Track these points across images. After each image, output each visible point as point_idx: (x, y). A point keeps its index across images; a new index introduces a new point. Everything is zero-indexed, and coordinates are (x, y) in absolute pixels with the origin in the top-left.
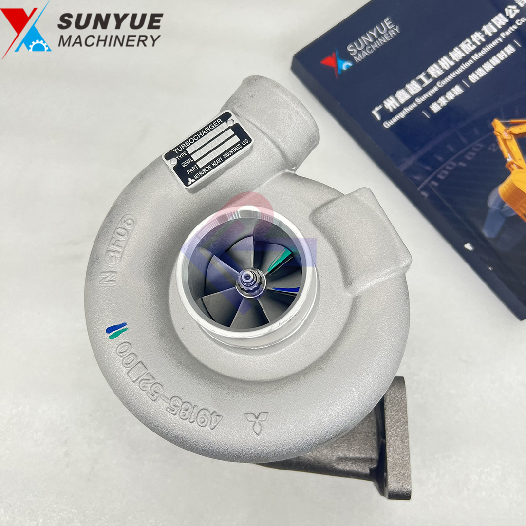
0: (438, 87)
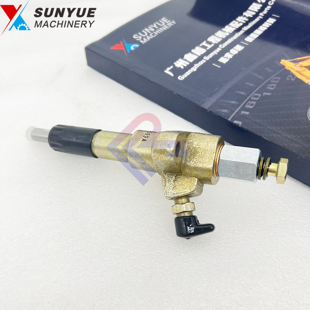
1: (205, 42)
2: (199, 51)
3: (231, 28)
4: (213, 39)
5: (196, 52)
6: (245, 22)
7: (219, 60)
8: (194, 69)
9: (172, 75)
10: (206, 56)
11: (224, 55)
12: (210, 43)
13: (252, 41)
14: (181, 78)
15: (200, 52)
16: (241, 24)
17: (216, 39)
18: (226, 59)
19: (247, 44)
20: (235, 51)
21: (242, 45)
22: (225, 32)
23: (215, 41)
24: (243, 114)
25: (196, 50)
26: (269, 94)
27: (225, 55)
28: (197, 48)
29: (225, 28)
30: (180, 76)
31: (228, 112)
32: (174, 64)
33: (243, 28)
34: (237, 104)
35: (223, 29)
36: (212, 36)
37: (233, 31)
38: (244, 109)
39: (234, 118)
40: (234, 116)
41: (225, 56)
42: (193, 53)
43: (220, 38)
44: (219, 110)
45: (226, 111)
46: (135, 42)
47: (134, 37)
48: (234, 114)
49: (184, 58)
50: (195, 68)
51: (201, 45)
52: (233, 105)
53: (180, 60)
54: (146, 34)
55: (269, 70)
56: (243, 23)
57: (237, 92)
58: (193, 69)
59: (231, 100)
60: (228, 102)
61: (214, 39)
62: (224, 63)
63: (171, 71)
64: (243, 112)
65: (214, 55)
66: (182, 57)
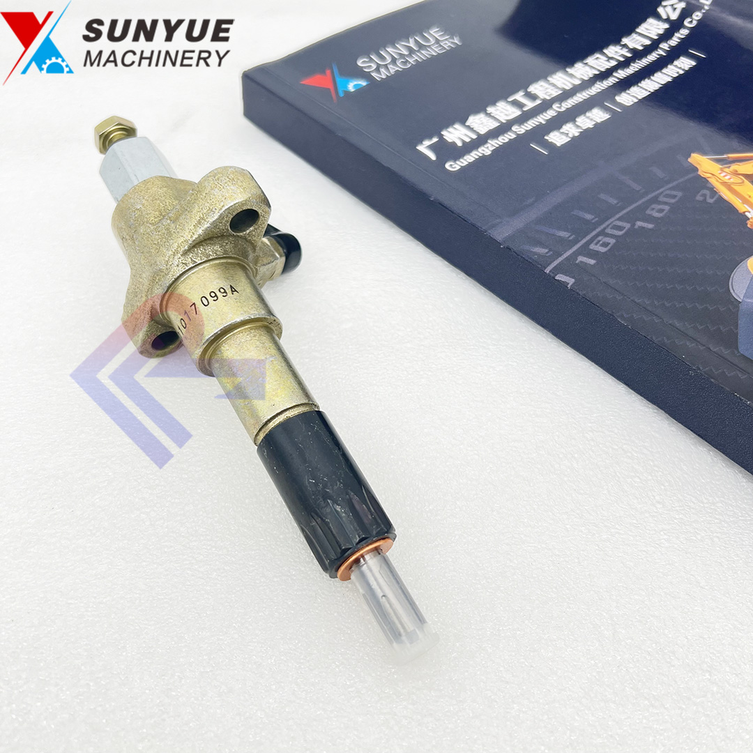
0: (555, 110)
1: (521, 93)
2: (503, 111)
3: (587, 68)
4: (541, 88)
5: (498, 112)
6: (622, 59)
7: (546, 138)
8: (486, 150)
9: (433, 156)
10: (519, 125)
11: (561, 127)
12: (533, 97)
13: (632, 103)
14: (452, 166)
15: (506, 115)
16: (613, 63)
17: (549, 90)
18: (564, 137)
19: (619, 110)
20: (588, 121)
21: (607, 109)
22: (572, 76)
23: (546, 94)
24: (581, 262)
25: (498, 108)
26: (650, 226)
27: (564, 127)
28: (501, 105)
29: (573, 68)
30: (452, 163)
31: (547, 253)
32: (442, 133)
33: (617, 72)
34: (571, 238)
35: (568, 70)
36: (539, 82)
37: (591, 76)
38: (585, 251)
39: (557, 270)
40: (560, 264)
41: (561, 131)
42: (489, 115)
43: (558, 88)
44: (527, 247)
45: (543, 251)
46: (360, 73)
47: (360, 63)
48: (560, 259)
49: (467, 124)
50: (488, 148)
51: (510, 99)
52: (561, 240)
53: (457, 126)
54: (389, 59)
55: (660, 173)
56: (617, 60)
57: (575, 212)
58: (483, 150)
59: (559, 229)
60: (551, 231)
61: (542, 90)
62: (559, 145)
63: (431, 147)
64: (581, 259)
65: (538, 124)
66: (463, 121)
